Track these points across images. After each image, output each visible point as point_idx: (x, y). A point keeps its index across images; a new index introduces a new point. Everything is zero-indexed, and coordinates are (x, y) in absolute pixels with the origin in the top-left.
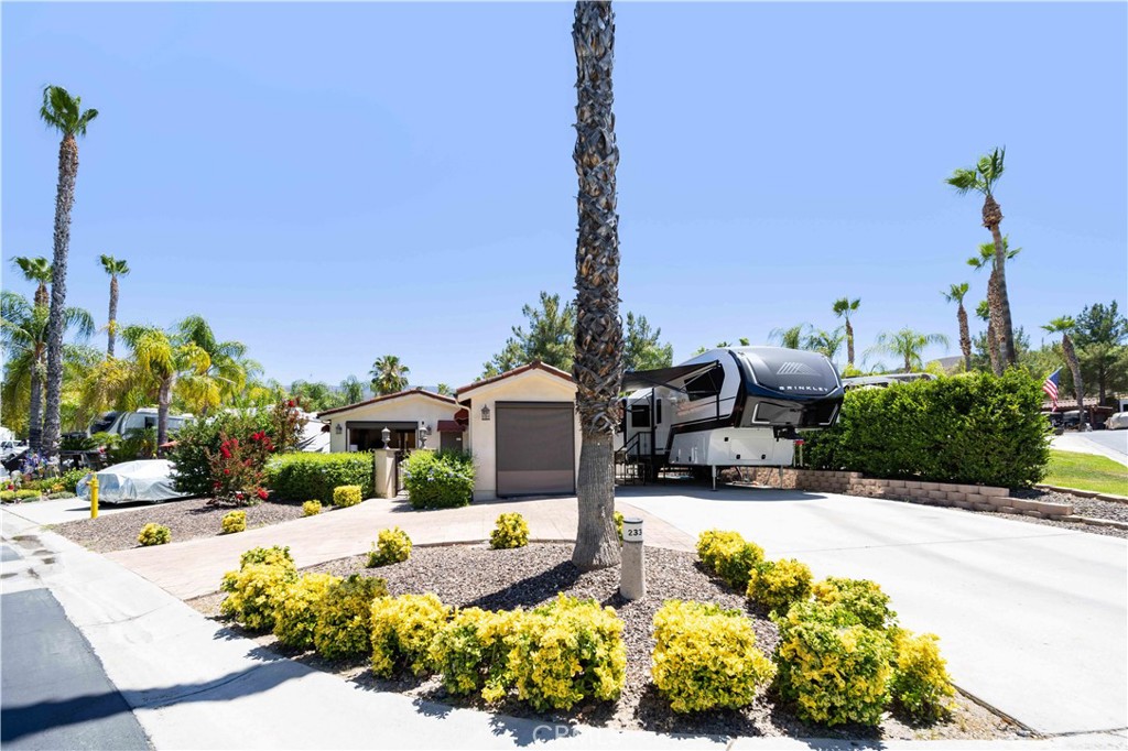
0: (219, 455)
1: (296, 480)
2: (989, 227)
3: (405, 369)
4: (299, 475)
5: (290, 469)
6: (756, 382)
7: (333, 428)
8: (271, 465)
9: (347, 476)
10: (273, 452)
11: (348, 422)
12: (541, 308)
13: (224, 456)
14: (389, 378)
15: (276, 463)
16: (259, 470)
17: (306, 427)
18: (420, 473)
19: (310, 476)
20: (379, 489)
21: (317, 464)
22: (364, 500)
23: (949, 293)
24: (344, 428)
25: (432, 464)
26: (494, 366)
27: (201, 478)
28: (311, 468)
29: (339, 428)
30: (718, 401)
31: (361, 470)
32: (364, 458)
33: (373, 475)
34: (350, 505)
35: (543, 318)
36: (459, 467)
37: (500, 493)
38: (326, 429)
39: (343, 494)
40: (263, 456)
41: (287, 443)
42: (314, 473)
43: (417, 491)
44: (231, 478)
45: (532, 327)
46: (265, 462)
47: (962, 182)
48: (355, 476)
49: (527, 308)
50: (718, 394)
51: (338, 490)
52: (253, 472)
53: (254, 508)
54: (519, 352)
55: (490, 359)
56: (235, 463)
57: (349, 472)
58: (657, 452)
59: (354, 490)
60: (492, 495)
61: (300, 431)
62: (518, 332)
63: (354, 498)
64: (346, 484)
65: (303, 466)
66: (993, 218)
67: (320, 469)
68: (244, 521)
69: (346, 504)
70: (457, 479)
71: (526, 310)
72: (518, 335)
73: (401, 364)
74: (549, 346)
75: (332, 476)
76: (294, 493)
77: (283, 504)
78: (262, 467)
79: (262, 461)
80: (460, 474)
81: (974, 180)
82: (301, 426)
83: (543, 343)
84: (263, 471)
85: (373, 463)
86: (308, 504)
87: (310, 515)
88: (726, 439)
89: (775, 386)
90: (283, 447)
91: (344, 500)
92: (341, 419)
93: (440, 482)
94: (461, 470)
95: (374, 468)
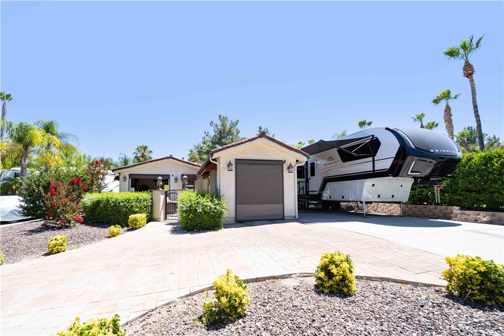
0: (49, 194)
1: (102, 210)
2: (467, 77)
3: (151, 152)
4: (105, 207)
5: (98, 202)
6: (413, 147)
7: (121, 178)
8: (85, 200)
9: (137, 207)
10: (86, 191)
11: (130, 175)
12: (219, 123)
13: (52, 194)
14: (143, 156)
15: (89, 198)
16: (78, 203)
17: (106, 177)
18: (191, 206)
19: (112, 207)
20: (155, 216)
21: (116, 199)
22: (147, 223)
23: (415, 117)
24: (128, 178)
25: (199, 200)
26: (194, 151)
27: (40, 208)
28: (113, 202)
29: (125, 178)
30: (373, 161)
31: (145, 203)
32: (144, 195)
33: (152, 206)
34: (140, 228)
35: (220, 127)
36: (217, 202)
37: (238, 219)
38: (117, 178)
39: (135, 220)
40: (80, 194)
41: (95, 186)
42: (115, 206)
43: (189, 219)
44: (58, 208)
45: (215, 131)
46: (81, 198)
47: (452, 54)
48: (141, 207)
49: (212, 122)
50: (373, 156)
51: (132, 217)
52: (74, 204)
53: (74, 230)
54: (208, 144)
55: (192, 147)
56: (60, 199)
57: (138, 204)
58: (310, 193)
59: (142, 217)
60: (232, 220)
61: (102, 179)
62: (207, 134)
63: (142, 223)
64: (136, 213)
65: (108, 201)
66: (470, 71)
67: (119, 203)
68: (65, 244)
69: (137, 227)
70: (215, 211)
71: (211, 123)
72: (207, 135)
73: (148, 150)
74: (223, 140)
75: (127, 207)
76: (100, 218)
77: (93, 226)
78: (80, 201)
79: (79, 197)
80: (218, 207)
81: (459, 53)
82: (103, 176)
83: (220, 139)
84: (80, 204)
85: (152, 199)
86: (112, 228)
87: (114, 236)
88: (373, 185)
89: (427, 149)
90: (92, 189)
91: (136, 224)
92: (126, 172)
93: (205, 212)
94: (217, 204)
95: (152, 202)
